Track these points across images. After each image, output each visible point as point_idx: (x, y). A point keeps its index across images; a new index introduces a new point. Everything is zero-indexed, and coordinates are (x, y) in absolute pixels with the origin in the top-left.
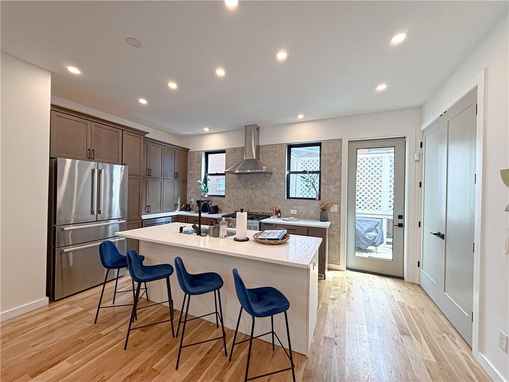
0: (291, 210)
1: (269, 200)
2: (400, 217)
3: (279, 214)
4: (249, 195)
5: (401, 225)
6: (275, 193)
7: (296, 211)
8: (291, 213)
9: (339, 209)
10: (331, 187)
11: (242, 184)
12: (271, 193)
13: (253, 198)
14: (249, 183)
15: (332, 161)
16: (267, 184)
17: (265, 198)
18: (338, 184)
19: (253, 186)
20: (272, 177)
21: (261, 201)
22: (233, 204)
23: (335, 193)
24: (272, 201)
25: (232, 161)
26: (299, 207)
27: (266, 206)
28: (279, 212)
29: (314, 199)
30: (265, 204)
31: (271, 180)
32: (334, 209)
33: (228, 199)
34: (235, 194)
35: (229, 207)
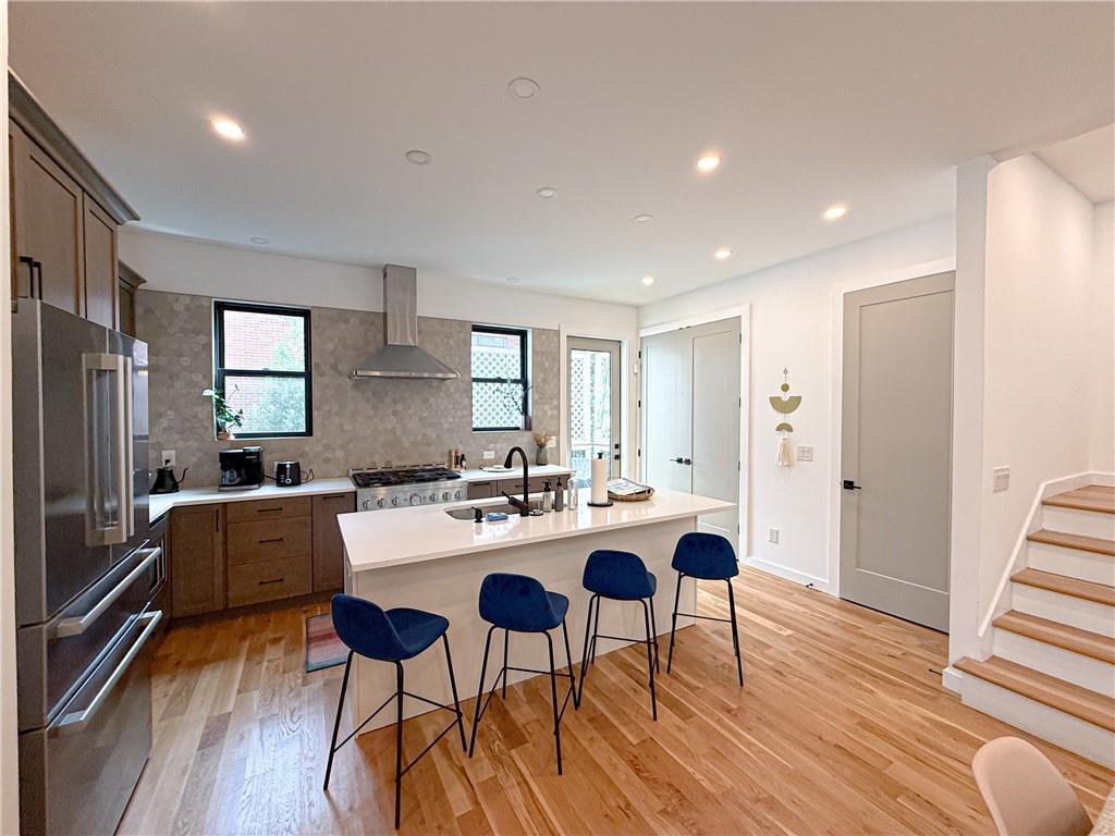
0: (485, 453)
1: (438, 436)
2: (617, 446)
3: (464, 463)
4: (389, 426)
5: (618, 457)
6: (451, 420)
7: (493, 453)
8: (485, 457)
9: (558, 443)
10: (547, 407)
11: (368, 401)
12: (443, 421)
13: (399, 434)
14: (388, 400)
15: (547, 364)
16: (432, 401)
17: (430, 431)
18: (555, 403)
19: (399, 407)
20: (444, 388)
21: (419, 439)
22: (340, 454)
23: (552, 417)
24: (446, 436)
25: (336, 341)
26: (499, 446)
27: (432, 448)
28: (463, 458)
29: (518, 429)
30: (429, 445)
31: (442, 394)
32: (551, 444)
33: (325, 441)
34: (347, 427)
35: (327, 461)
